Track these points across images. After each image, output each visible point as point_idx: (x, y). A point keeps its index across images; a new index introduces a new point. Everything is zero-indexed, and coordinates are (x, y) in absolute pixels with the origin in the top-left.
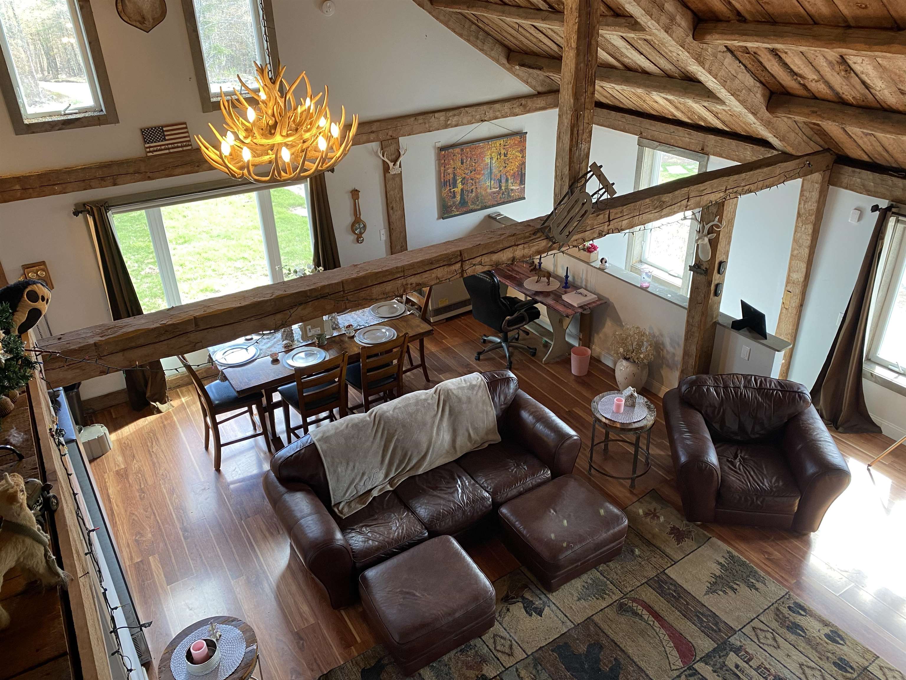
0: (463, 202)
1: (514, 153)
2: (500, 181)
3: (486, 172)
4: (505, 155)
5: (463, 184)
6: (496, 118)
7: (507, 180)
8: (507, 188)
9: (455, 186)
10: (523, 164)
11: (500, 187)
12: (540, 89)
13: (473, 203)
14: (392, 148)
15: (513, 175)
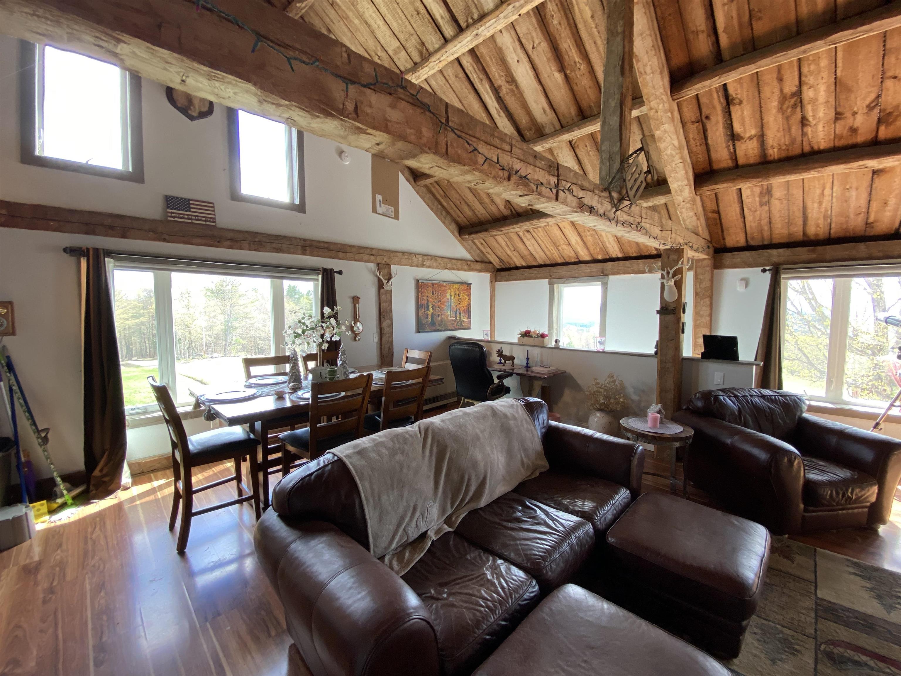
0: (433, 323)
1: (464, 295)
2: (456, 313)
3: (448, 304)
4: (459, 295)
5: (433, 309)
6: (454, 269)
7: (460, 313)
8: (460, 319)
9: (428, 310)
10: (469, 304)
11: (456, 317)
12: (477, 259)
13: (440, 325)
14: (385, 271)
15: (464, 311)
